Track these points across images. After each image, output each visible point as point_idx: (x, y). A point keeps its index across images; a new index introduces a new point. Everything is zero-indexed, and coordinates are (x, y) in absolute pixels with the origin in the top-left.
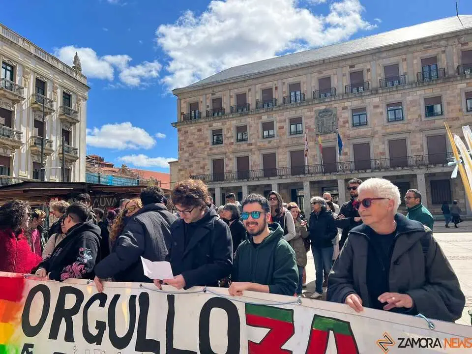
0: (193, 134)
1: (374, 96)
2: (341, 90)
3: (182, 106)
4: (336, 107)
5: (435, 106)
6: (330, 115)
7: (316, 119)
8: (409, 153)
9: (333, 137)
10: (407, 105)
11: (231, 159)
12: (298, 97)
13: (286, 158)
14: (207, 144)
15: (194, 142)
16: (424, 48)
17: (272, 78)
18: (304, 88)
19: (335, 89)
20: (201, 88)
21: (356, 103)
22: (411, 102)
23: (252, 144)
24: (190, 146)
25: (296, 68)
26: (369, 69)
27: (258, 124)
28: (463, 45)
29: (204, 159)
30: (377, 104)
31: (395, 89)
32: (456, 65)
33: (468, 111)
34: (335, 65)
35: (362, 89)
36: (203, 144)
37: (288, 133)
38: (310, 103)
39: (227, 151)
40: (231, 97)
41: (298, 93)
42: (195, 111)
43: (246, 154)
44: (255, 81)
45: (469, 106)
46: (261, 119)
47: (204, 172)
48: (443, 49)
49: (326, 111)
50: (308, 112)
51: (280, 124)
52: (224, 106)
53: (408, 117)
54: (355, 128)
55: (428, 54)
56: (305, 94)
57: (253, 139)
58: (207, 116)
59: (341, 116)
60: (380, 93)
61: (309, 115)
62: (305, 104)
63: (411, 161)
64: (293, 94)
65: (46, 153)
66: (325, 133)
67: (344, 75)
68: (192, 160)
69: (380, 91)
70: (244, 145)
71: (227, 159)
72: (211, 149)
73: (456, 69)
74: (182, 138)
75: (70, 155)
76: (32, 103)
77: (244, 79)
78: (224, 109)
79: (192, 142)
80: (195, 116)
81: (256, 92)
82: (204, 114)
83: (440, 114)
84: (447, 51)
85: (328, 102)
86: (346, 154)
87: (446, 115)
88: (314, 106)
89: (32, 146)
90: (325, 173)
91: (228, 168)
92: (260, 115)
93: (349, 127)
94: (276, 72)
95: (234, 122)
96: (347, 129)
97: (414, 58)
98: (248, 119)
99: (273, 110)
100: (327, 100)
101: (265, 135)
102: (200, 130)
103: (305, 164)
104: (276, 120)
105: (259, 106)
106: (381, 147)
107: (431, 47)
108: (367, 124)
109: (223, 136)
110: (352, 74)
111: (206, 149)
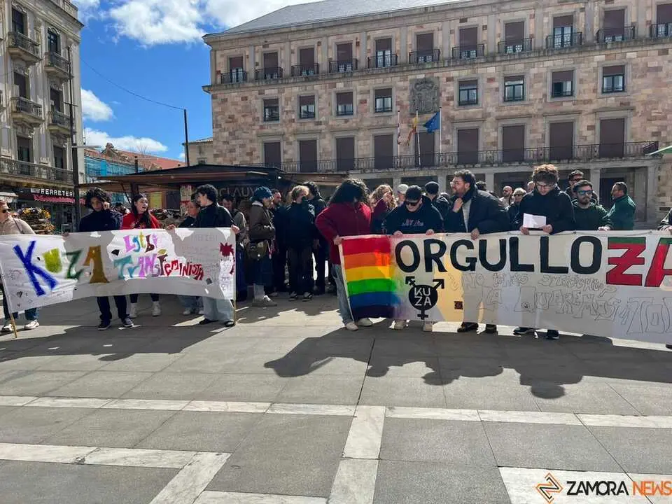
0: (235, 104)
1: (489, 65)
2: (446, 53)
3: (218, 61)
4: (438, 78)
5: (565, 83)
6: (430, 88)
7: (411, 92)
8: (527, 145)
10: (531, 80)
11: (291, 144)
12: (388, 59)
13: (369, 145)
14: (256, 119)
15: (237, 116)
17: (352, 28)
18: (397, 46)
19: (439, 51)
21: (463, 73)
22: (536, 76)
23: (321, 122)
24: (230, 122)
25: (387, 16)
26: (486, 26)
27: (330, 94)
28: (608, 2)
29: (251, 141)
30: (493, 77)
31: (516, 57)
32: (596, 29)
33: (603, 92)
34: (440, 16)
35: (474, 54)
36: (249, 120)
37: (372, 109)
38: (405, 69)
39: (285, 130)
40: (292, 52)
41: (388, 53)
42: (237, 70)
43: (313, 137)
44: (327, 32)
45: (605, 86)
46: (335, 87)
47: (251, 159)
48: (582, 6)
49: (425, 81)
50: (401, 81)
51: (361, 96)
52: (282, 65)
53: (530, 96)
54: (462, 107)
55: (563, 11)
56: (398, 55)
57: (323, 115)
58: (257, 79)
59: (445, 91)
60: (498, 61)
61: (401, 86)
62: (397, 70)
63: (529, 155)
64: (380, 54)
65: (33, 124)
66: (421, 113)
67: (452, 32)
68: (234, 142)
69: (498, 59)
70: (310, 125)
71: (285, 142)
72: (262, 127)
73: (595, 35)
74: (218, 109)
75: (64, 128)
76: (10, 47)
77: (311, 27)
78: (281, 70)
79: (233, 115)
80: (237, 78)
81: (329, 47)
82: (252, 75)
83: (570, 94)
84: (587, 8)
85: (428, 69)
86: (447, 142)
87: (577, 97)
88: (410, 73)
89: (15, 112)
90: (422, 167)
91: (287, 157)
92: (334, 81)
93: (453, 106)
94: (358, 20)
95: (296, 89)
96: (451, 108)
97: (546, 14)
98: (316, 87)
99: (351, 76)
100: (427, 66)
101: (340, 110)
102: (245, 99)
103: (395, 154)
104: (356, 90)
105: (333, 70)
106: (494, 134)
107: (565, 2)
108: (477, 103)
109: (280, 109)
110: (462, 31)
111: (254, 127)
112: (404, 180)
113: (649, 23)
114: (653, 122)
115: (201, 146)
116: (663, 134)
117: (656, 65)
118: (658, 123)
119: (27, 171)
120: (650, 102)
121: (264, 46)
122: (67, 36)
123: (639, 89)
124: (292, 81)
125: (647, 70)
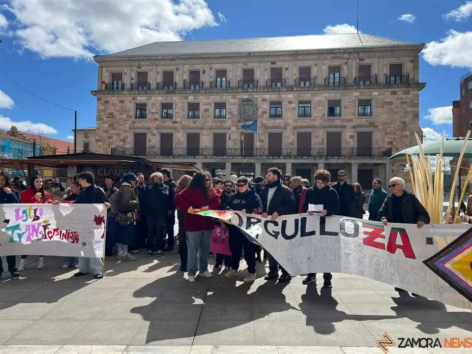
0: (115, 105)
1: (289, 92)
2: (262, 83)
3: (103, 74)
4: (257, 98)
5: (336, 108)
6: (252, 105)
7: (239, 106)
8: (313, 146)
10: (315, 104)
11: (154, 135)
12: (224, 84)
13: (210, 139)
14: (129, 117)
15: (115, 113)
16: (332, 58)
17: (200, 61)
18: (230, 75)
19: (258, 82)
20: (127, 59)
21: (274, 97)
22: (318, 102)
23: (177, 122)
24: (110, 117)
26: (287, 68)
27: (184, 103)
28: (361, 60)
29: (125, 131)
30: (291, 100)
31: (306, 89)
32: (354, 76)
33: (359, 115)
34: (258, 59)
35: (280, 85)
36: (124, 116)
37: (212, 116)
38: (235, 91)
39: (151, 125)
41: (224, 79)
42: (118, 82)
43: (170, 131)
44: (183, 62)
45: (360, 112)
46: (187, 99)
47: (124, 144)
48: (346, 61)
49: (248, 100)
50: (232, 99)
51: (206, 106)
52: (150, 81)
53: (314, 114)
54: (271, 119)
56: (231, 82)
57: (178, 117)
58: (132, 88)
59: (260, 107)
60: (295, 91)
61: (232, 102)
62: (230, 91)
63: (314, 152)
64: (219, 79)
66: (245, 120)
67: (266, 70)
68: (112, 132)
69: (295, 89)
70: (168, 123)
71: (150, 134)
72: (133, 122)
73: (353, 79)
74: (101, 108)
77: (172, 57)
78: (150, 84)
79: (113, 113)
80: (117, 87)
81: (184, 72)
82: (128, 86)
83: (338, 115)
84: (348, 63)
85: (250, 92)
86: (262, 141)
87: (343, 117)
88: (238, 94)
90: (245, 156)
91: (151, 144)
92: (187, 95)
93: (266, 117)
94: (205, 56)
95: (159, 98)
96: (265, 118)
97: (324, 64)
98: (175, 98)
99: (199, 92)
100: (249, 90)
101: (190, 114)
102: (123, 102)
103: (227, 147)
104: (202, 102)
105: (186, 87)
106: (292, 137)
107: (336, 57)
108: (281, 117)
109: (148, 110)
110: (273, 70)
111: (127, 122)
112: (233, 164)
113: (385, 75)
114: (388, 136)
115: (87, 132)
116: (394, 143)
117: (390, 101)
118: (392, 136)
120: (386, 123)
121: (138, 67)
123: (380, 115)
124: (157, 92)
125: (384, 104)
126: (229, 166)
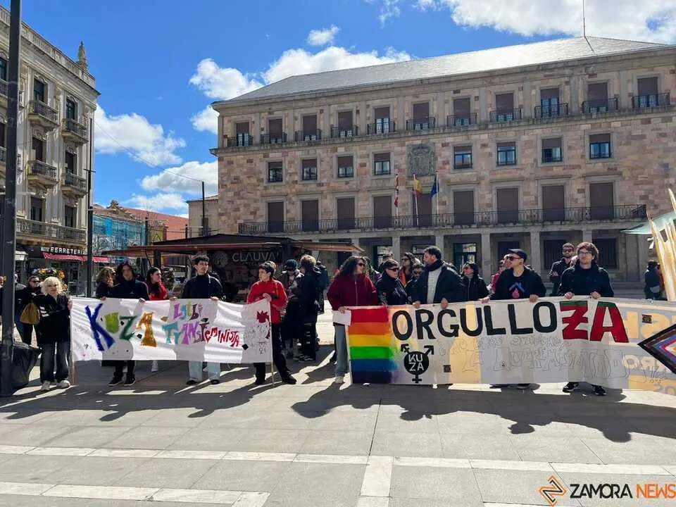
0: (242, 166)
1: (482, 132)
2: (441, 121)
3: (225, 126)
4: (434, 143)
5: (554, 150)
6: (427, 153)
7: (408, 156)
8: (521, 207)
9: (429, 182)
10: (522, 146)
11: (293, 203)
12: (386, 126)
13: (369, 205)
14: (260, 180)
15: (242, 177)
16: (545, 76)
17: (352, 98)
18: (394, 114)
19: (435, 119)
20: (254, 103)
21: (459, 139)
22: (527, 142)
23: (323, 184)
24: (235, 183)
25: (385, 87)
26: (478, 97)
27: (332, 157)
28: (591, 76)
29: (256, 201)
30: (486, 143)
31: (508, 125)
32: (581, 100)
33: (591, 158)
34: (434, 88)
35: (468, 122)
36: (254, 181)
37: (371, 172)
38: (402, 135)
39: (289, 191)
40: (296, 119)
41: (386, 120)
42: (243, 134)
43: (315, 197)
44: (329, 101)
45: (592, 153)
46: (336, 151)
47: (255, 218)
48: (567, 79)
49: (421, 147)
50: (399, 146)
51: (361, 160)
52: (286, 131)
53: (521, 161)
54: (457, 171)
55: (548, 85)
56: (396, 123)
57: (325, 177)
58: (262, 142)
59: (440, 155)
60: (490, 129)
62: (395, 136)
63: (522, 217)
64: (379, 121)
65: (47, 185)
66: (418, 176)
67: (446, 102)
68: (238, 202)
69: (490, 126)
70: (312, 186)
71: (288, 202)
72: (266, 188)
73: (580, 106)
74: (224, 171)
75: (76, 189)
76: (30, 114)
77: (314, 96)
78: (285, 135)
79: (239, 177)
80: (243, 142)
81: (331, 115)
82: (257, 140)
83: (559, 159)
84: (572, 82)
85: (425, 135)
86: (444, 203)
87: (566, 162)
88: (406, 139)
89: (30, 175)
90: (420, 227)
91: (289, 215)
92: (335, 146)
93: (449, 169)
94: (358, 90)
95: (299, 153)
96: (447, 171)
97: (534, 87)
98: (319, 151)
99: (352, 141)
100: (423, 133)
101: (340, 173)
102: (250, 161)
103: (393, 215)
104: (356, 154)
105: (334, 134)
106: (488, 196)
107: (552, 75)
108: (471, 167)
109: (284, 171)
110: (456, 101)
111: (258, 188)
112: (402, 239)
113: (630, 95)
114: (640, 186)
115: (205, 204)
116: (651, 197)
117: (640, 134)
118: (647, 187)
119: (38, 230)
120: (636, 168)
121: (270, 113)
122: (83, 104)
123: (624, 155)
124: (296, 145)
125: (631, 138)
126: (396, 241)
